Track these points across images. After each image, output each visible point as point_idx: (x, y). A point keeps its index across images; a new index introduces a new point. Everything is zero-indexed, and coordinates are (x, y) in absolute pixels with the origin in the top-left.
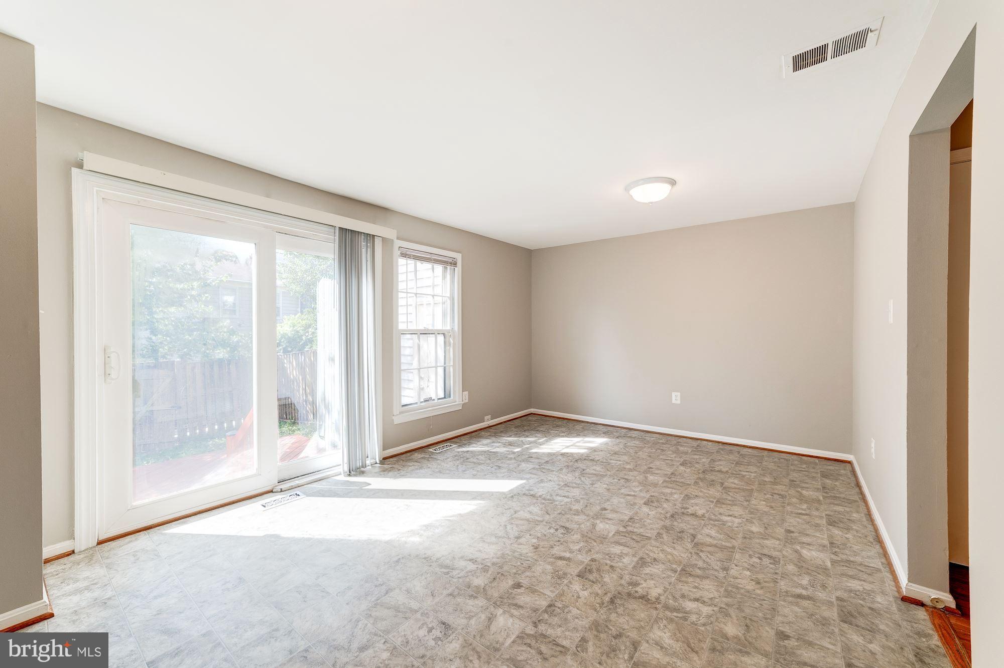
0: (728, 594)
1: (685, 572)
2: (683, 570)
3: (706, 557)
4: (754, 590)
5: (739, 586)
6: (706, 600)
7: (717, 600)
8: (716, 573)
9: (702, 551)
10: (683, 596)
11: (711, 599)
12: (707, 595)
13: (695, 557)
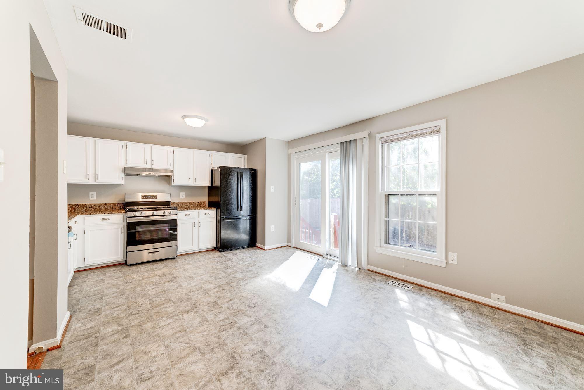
0: (157, 336)
1: (184, 330)
2: (186, 330)
3: (182, 345)
4: (146, 347)
5: (155, 343)
6: (165, 327)
7: (160, 330)
8: (170, 341)
9: (188, 347)
10: (175, 322)
11: (163, 329)
12: (166, 328)
13: (187, 341)
